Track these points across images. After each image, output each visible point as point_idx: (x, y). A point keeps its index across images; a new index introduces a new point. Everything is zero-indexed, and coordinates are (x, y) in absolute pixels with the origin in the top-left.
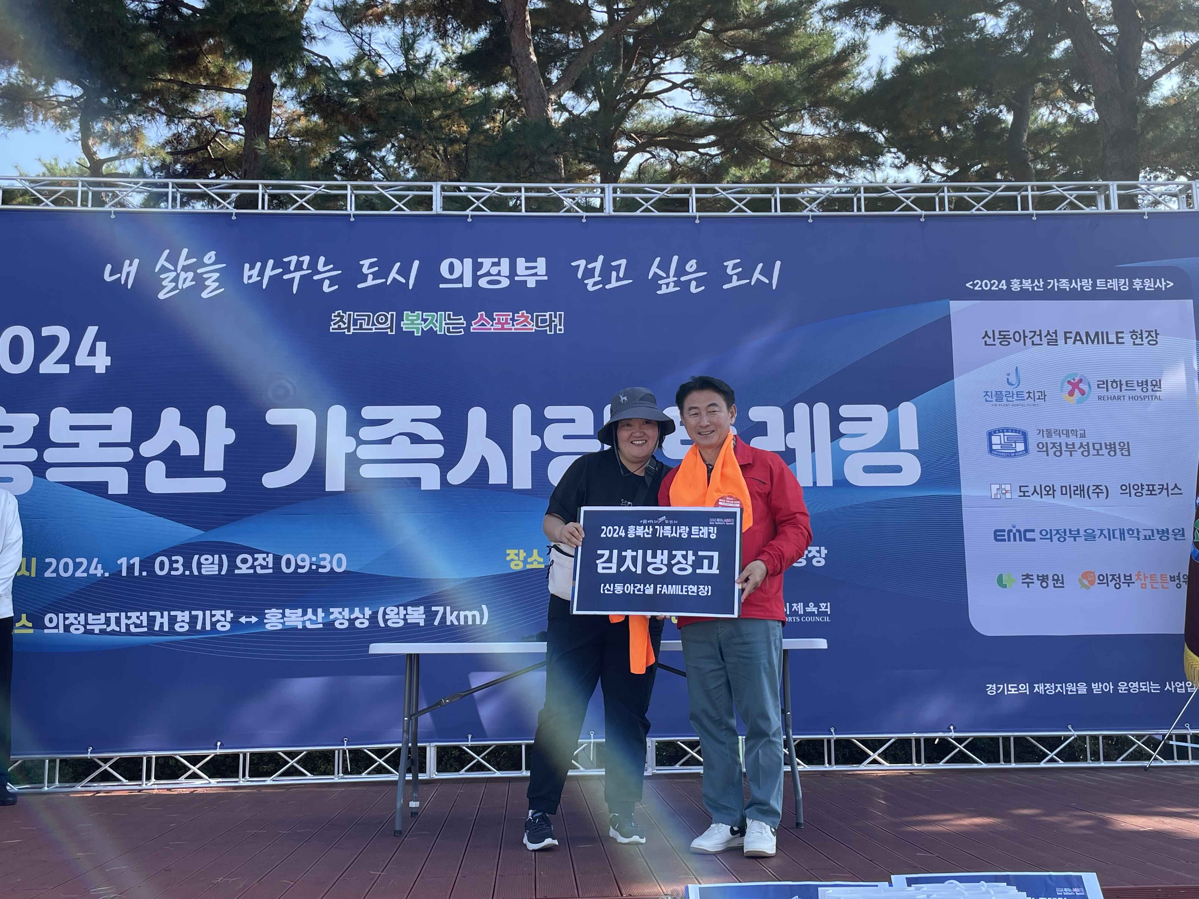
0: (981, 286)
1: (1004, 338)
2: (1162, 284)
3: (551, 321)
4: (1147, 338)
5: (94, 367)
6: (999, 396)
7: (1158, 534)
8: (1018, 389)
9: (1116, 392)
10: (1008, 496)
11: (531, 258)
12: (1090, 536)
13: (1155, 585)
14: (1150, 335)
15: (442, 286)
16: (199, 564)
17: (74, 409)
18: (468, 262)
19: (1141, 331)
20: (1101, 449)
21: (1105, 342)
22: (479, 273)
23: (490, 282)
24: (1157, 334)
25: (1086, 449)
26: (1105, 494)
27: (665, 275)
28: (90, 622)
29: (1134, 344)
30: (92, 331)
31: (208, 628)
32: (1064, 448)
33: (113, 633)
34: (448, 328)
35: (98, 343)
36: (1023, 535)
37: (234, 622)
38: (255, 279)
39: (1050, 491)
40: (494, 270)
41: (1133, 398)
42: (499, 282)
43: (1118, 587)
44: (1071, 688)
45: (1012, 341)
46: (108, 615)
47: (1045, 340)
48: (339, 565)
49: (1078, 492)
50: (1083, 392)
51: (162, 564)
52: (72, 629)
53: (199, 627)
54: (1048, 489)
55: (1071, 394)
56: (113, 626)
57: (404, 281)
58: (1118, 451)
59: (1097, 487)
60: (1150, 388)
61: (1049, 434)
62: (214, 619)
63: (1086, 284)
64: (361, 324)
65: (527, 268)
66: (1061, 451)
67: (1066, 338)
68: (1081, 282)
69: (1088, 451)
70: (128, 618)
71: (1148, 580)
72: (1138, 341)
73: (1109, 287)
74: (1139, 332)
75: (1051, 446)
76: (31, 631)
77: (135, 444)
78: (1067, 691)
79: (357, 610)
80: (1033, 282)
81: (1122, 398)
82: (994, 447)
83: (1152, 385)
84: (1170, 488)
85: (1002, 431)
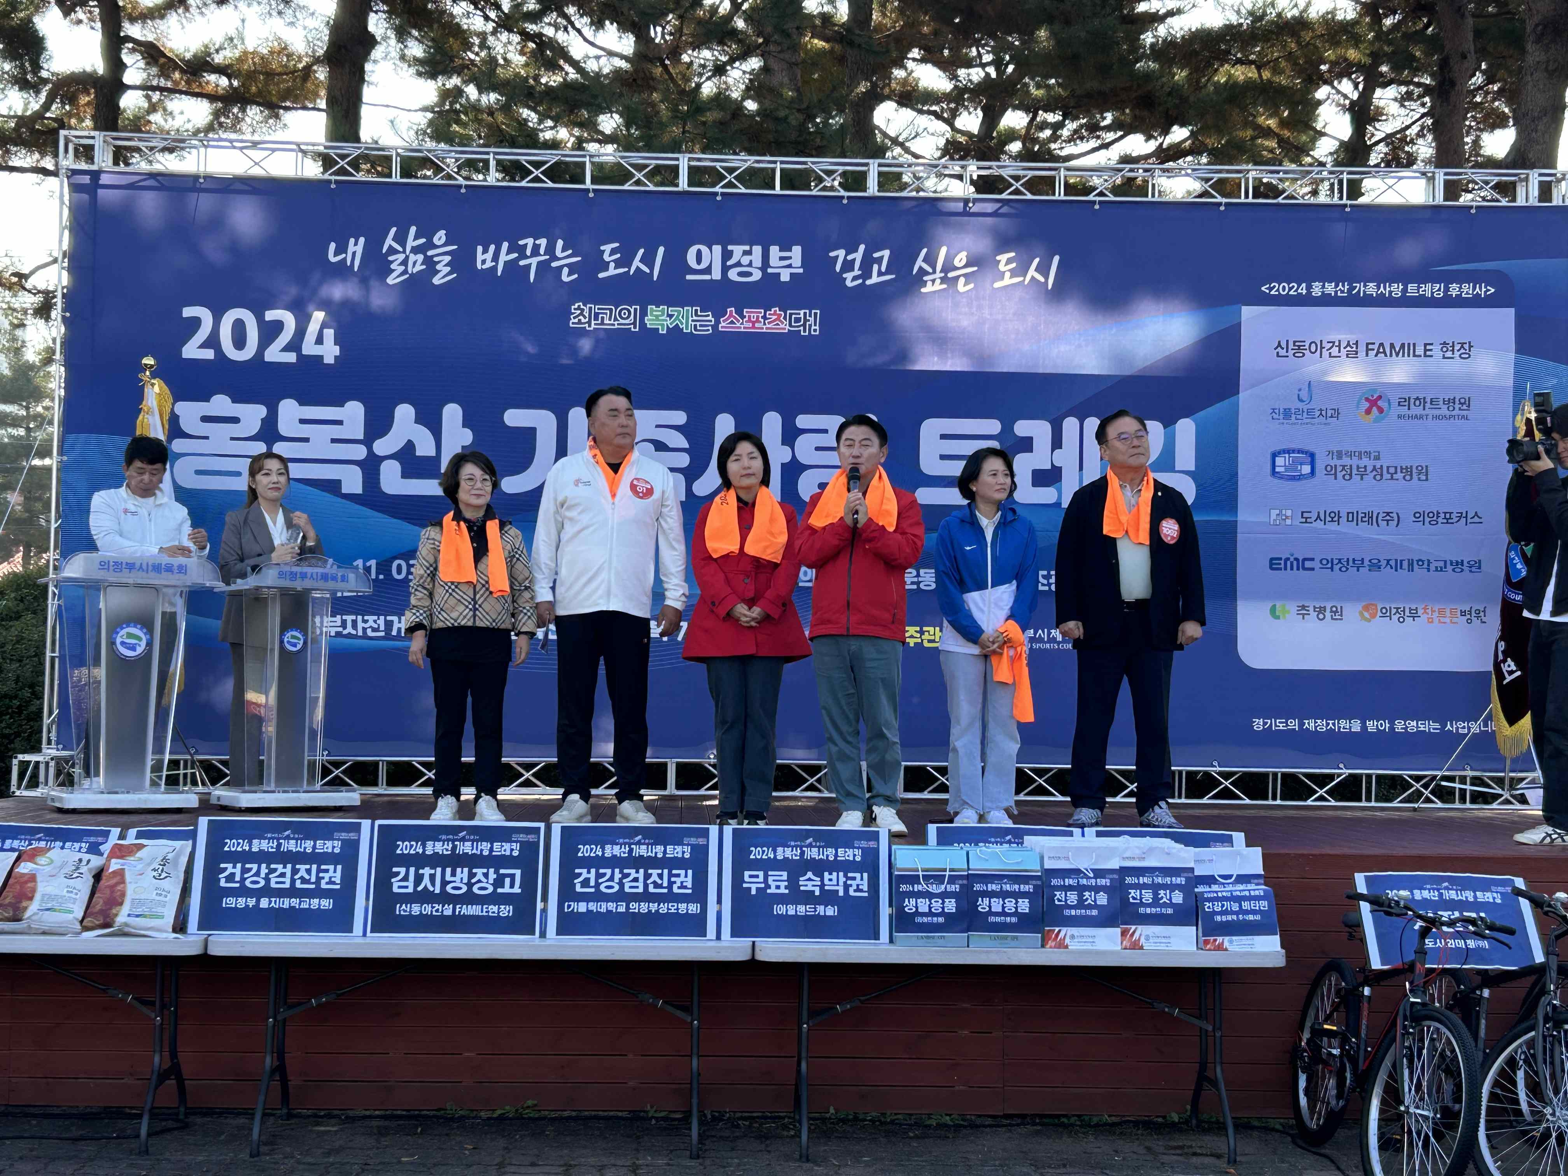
0: (1278, 290)
1: (1299, 349)
2: (1482, 290)
3: (806, 320)
4: (1458, 351)
5: (322, 357)
6: (1287, 414)
7: (1451, 565)
8: (1309, 406)
9: (1418, 411)
10: (1289, 522)
11: (785, 247)
13: (1442, 620)
14: (1462, 347)
15: (689, 277)
17: (302, 402)
18: (717, 249)
19: (1453, 342)
20: (1396, 473)
21: (1411, 355)
22: (729, 263)
23: (740, 274)
24: (1470, 347)
25: (1379, 472)
26: (1396, 521)
27: (930, 270)
29: (1444, 357)
30: (319, 316)
32: (1354, 472)
33: (349, 636)
34: (695, 326)
35: (325, 331)
36: (1301, 564)
38: (489, 264)
39: (1335, 517)
40: (745, 260)
41: (1437, 417)
42: (749, 274)
43: (1402, 621)
44: (1344, 725)
45: (1307, 352)
46: (344, 617)
47: (1344, 352)
49: (1366, 519)
50: (1381, 410)
51: (399, 566)
54: (1333, 515)
55: (1368, 412)
56: (349, 630)
57: (648, 271)
58: (1414, 475)
59: (1388, 514)
60: (1457, 406)
61: (1340, 455)
63: (1396, 289)
64: (603, 318)
65: (781, 259)
66: (1351, 475)
67: (1368, 350)
68: (1390, 287)
69: (1382, 475)
70: (365, 621)
71: (1436, 614)
72: (1449, 354)
73: (1421, 293)
74: (1451, 345)
75: (1339, 469)
77: (368, 441)
78: (1339, 728)
80: (1337, 286)
81: (1425, 417)
82: (1277, 469)
83: (1460, 403)
84: (1469, 516)
85: (1288, 451)
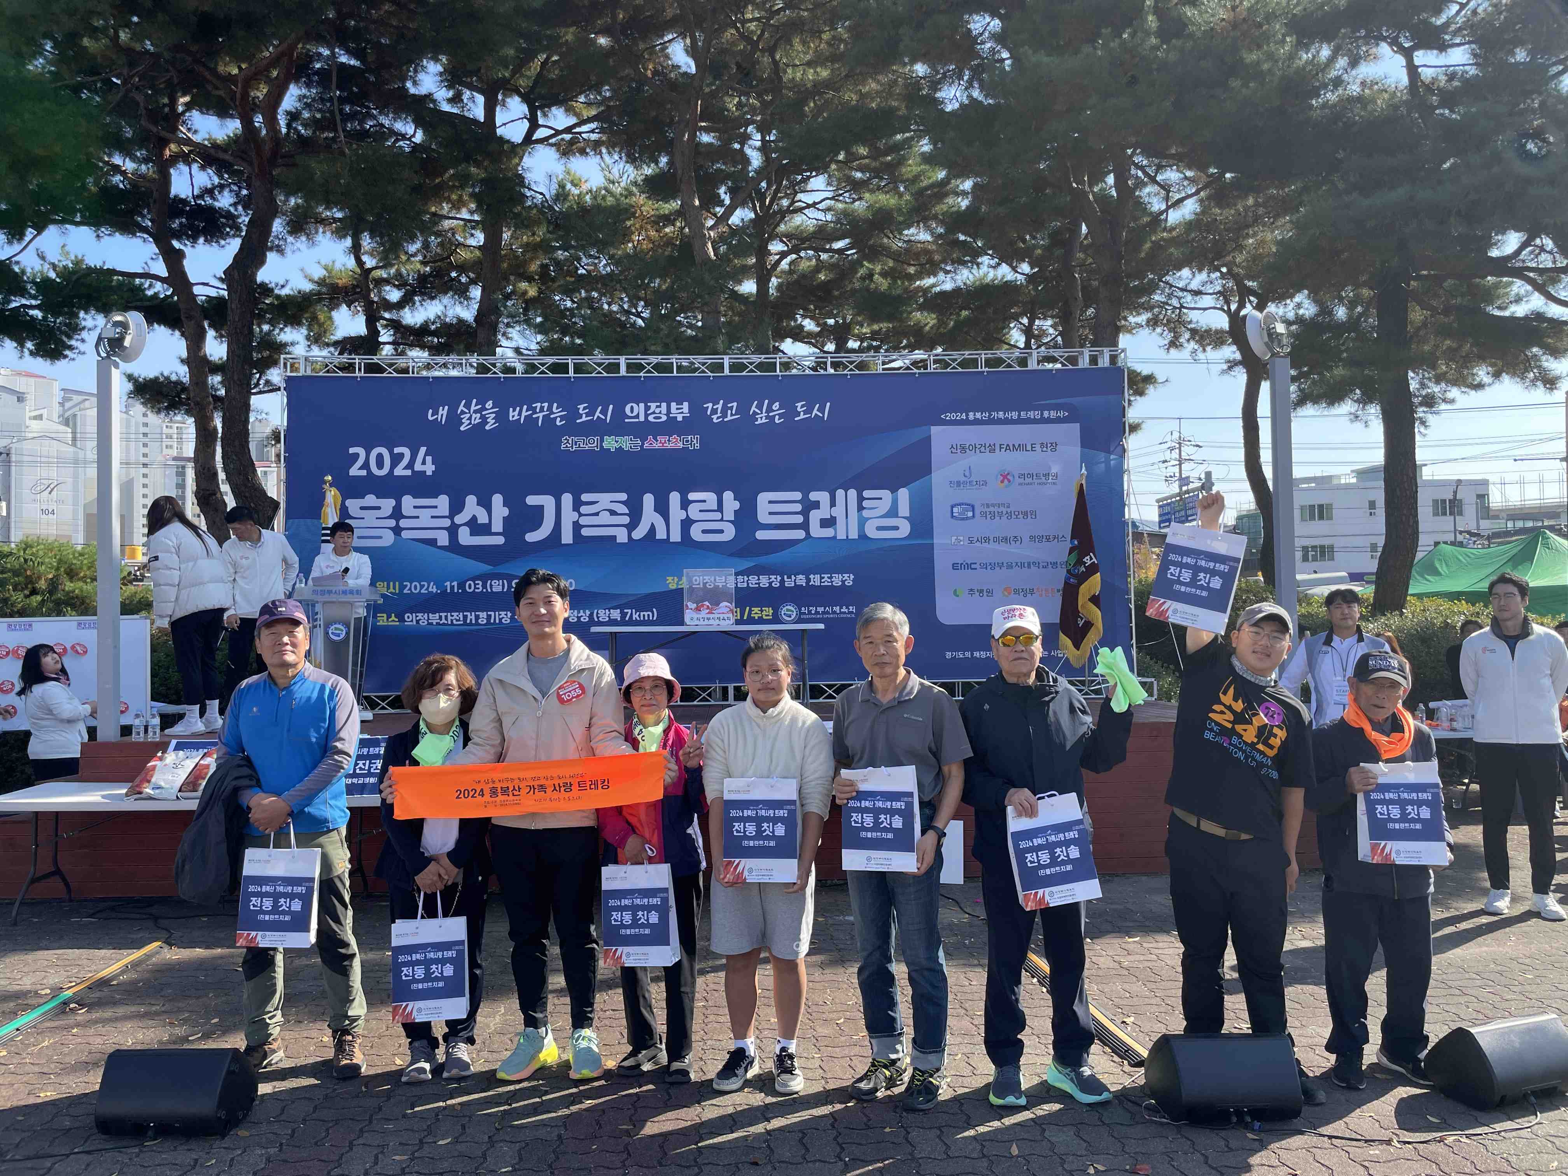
0: (950, 417)
1: (963, 449)
2: (1061, 414)
3: (692, 441)
4: (1050, 447)
5: (425, 472)
6: (959, 483)
7: (1050, 564)
8: (970, 480)
9: (1029, 480)
10: (962, 543)
11: (680, 403)
13: (1047, 594)
14: (1052, 445)
15: (626, 420)
16: (491, 585)
17: (415, 496)
18: (642, 405)
20: (1019, 515)
21: (1024, 450)
22: (648, 412)
23: (655, 418)
24: (1056, 445)
25: (1009, 515)
26: (1020, 541)
27: (760, 412)
28: (430, 618)
29: (1042, 451)
30: (423, 450)
31: (497, 621)
32: (996, 514)
33: (444, 624)
34: (631, 446)
35: (427, 457)
36: (969, 566)
38: (516, 417)
39: (987, 540)
40: (657, 411)
41: (1040, 484)
42: (660, 418)
45: (968, 450)
46: (441, 614)
47: (988, 450)
49: (1004, 541)
50: (1009, 481)
51: (470, 585)
52: (421, 622)
53: (492, 621)
54: (985, 539)
55: (1002, 482)
56: (443, 621)
57: (604, 418)
58: (1029, 515)
59: (1016, 537)
60: (1050, 477)
61: (988, 506)
62: (500, 617)
63: (1014, 415)
64: (579, 444)
65: (677, 409)
66: (994, 516)
67: (1001, 448)
68: (1011, 413)
69: (1011, 516)
70: (452, 616)
71: (1044, 592)
72: (1045, 449)
73: (1028, 416)
74: (1046, 444)
75: (988, 513)
76: (398, 623)
77: (451, 516)
79: (581, 611)
80: (982, 414)
81: (1033, 484)
82: (954, 514)
83: (1052, 476)
84: (1056, 538)
85: (960, 505)
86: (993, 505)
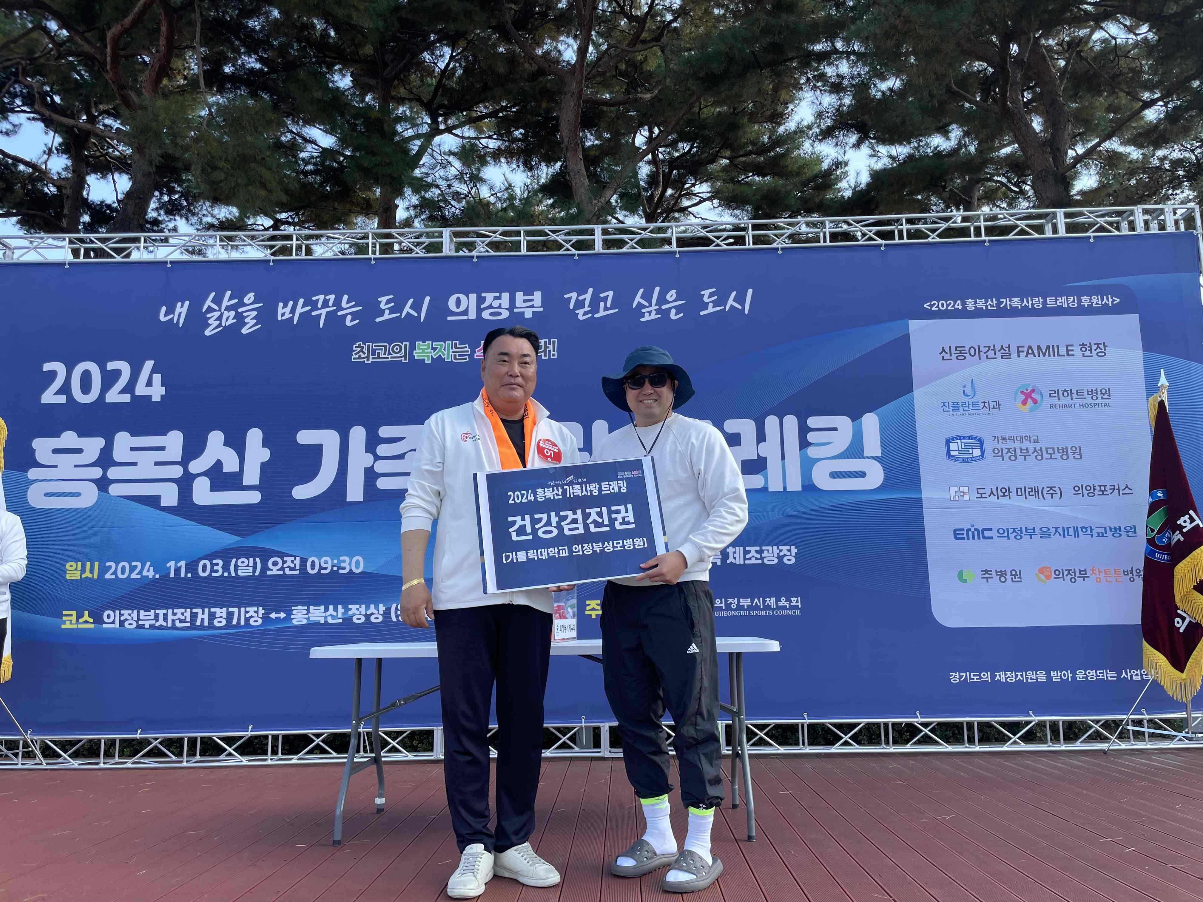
0: (938, 307)
1: (961, 353)
2: (1109, 301)
3: (546, 347)
4: (1095, 350)
5: (150, 396)
6: (956, 407)
7: (1111, 531)
8: (974, 400)
9: (1067, 400)
10: (966, 497)
11: (528, 292)
12: (1046, 534)
13: (1109, 579)
14: (1098, 347)
15: (449, 318)
16: (236, 567)
17: (134, 433)
18: (473, 297)
19: (1090, 344)
20: (1054, 453)
21: (1056, 355)
22: (482, 306)
23: (491, 314)
24: (1105, 346)
25: (1039, 453)
26: (1059, 495)
27: (647, 305)
28: (142, 617)
29: (1084, 356)
30: (149, 365)
31: (243, 622)
32: (1018, 453)
33: (161, 627)
34: (455, 356)
35: (154, 375)
36: (981, 534)
37: (265, 618)
38: (287, 316)
39: (1006, 492)
40: (496, 304)
41: (1084, 405)
42: (499, 314)
43: (1073, 581)
44: (1031, 676)
45: (967, 355)
46: (157, 611)
47: (999, 354)
48: (357, 567)
49: (1033, 493)
50: (1035, 401)
51: (204, 566)
52: (126, 624)
53: (235, 622)
54: (1004, 490)
55: (1024, 403)
56: (161, 622)
57: (416, 315)
58: (1070, 454)
59: (1051, 488)
60: (1099, 396)
61: (1004, 439)
62: (248, 615)
63: (1037, 302)
64: (379, 353)
65: (525, 301)
66: (1015, 456)
67: (1019, 352)
68: (1032, 300)
69: (1042, 455)
70: (174, 614)
71: (1103, 575)
72: (1088, 353)
73: (1058, 304)
74: (1089, 345)
75: (1005, 451)
76: (92, 626)
77: (184, 462)
78: (1027, 679)
79: (372, 606)
80: (986, 302)
81: (1073, 406)
82: (952, 453)
83: (1102, 393)
84: (1121, 489)
85: (960, 438)
86: (1013, 439)
